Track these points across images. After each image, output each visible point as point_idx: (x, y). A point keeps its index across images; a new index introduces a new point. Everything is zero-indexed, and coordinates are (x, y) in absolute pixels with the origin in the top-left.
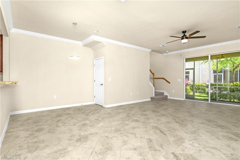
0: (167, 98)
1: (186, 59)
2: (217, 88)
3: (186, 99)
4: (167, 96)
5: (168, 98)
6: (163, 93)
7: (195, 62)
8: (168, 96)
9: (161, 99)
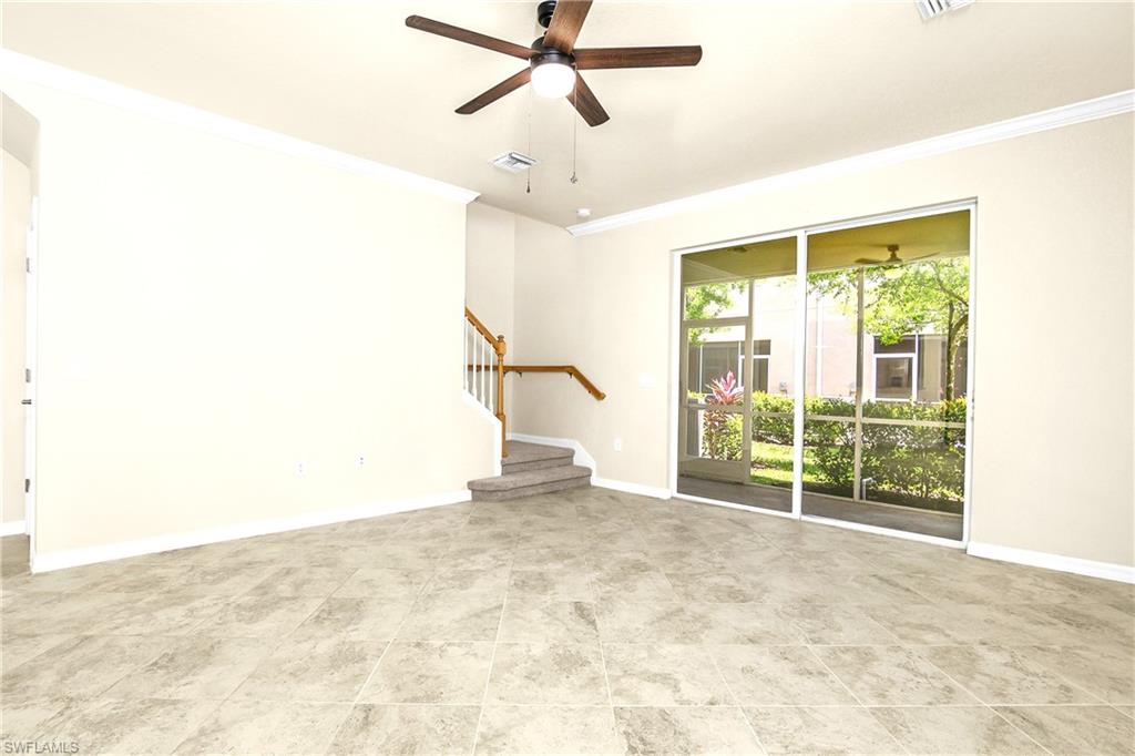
0: (589, 484)
1: (683, 256)
2: (859, 427)
3: (678, 492)
4: (587, 473)
5: (595, 481)
6: (569, 454)
7: (758, 282)
8: (594, 474)
9: (541, 490)
